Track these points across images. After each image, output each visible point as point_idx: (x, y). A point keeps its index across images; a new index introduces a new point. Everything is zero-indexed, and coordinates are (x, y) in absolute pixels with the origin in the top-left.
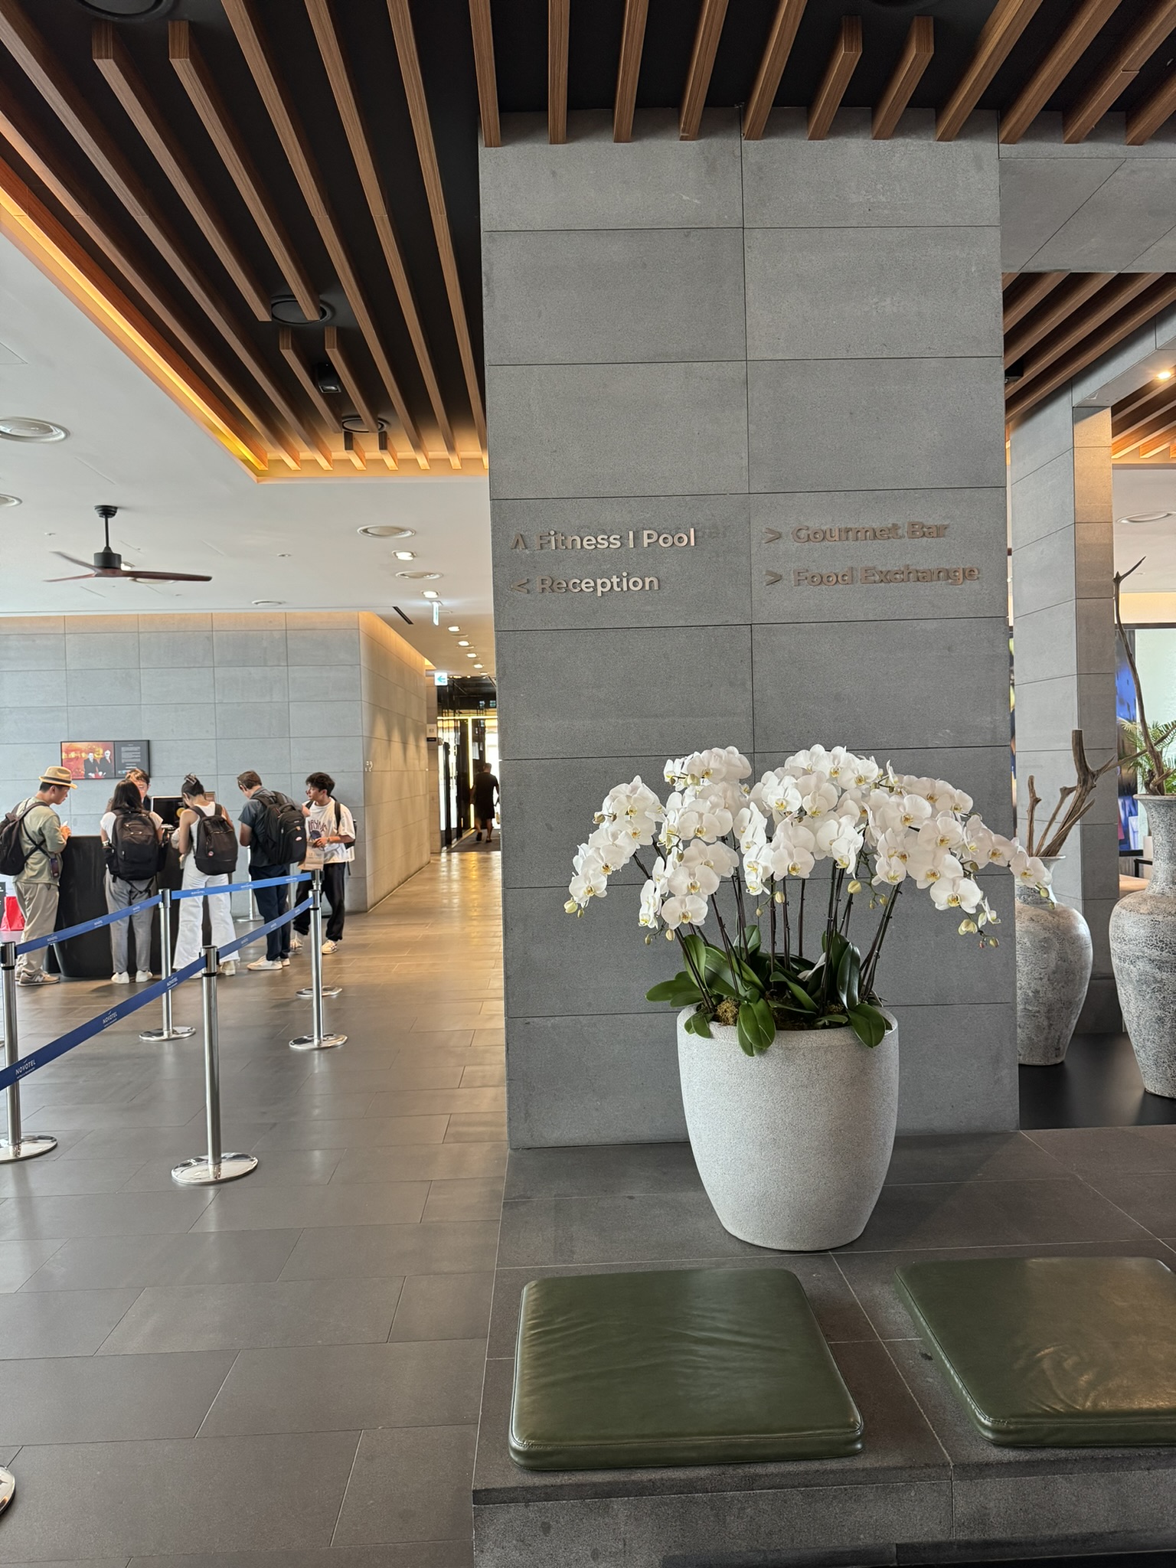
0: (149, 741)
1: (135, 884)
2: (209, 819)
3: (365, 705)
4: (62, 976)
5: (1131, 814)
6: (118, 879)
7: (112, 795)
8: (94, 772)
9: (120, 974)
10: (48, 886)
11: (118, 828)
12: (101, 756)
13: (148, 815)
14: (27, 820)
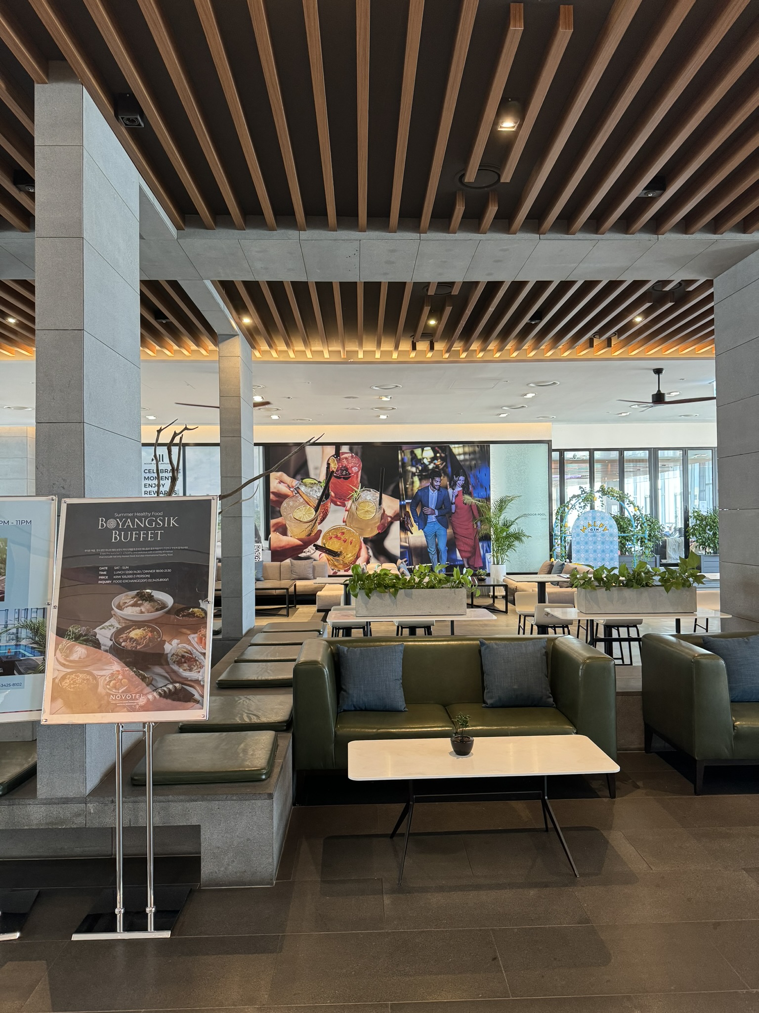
5: (487, 552)
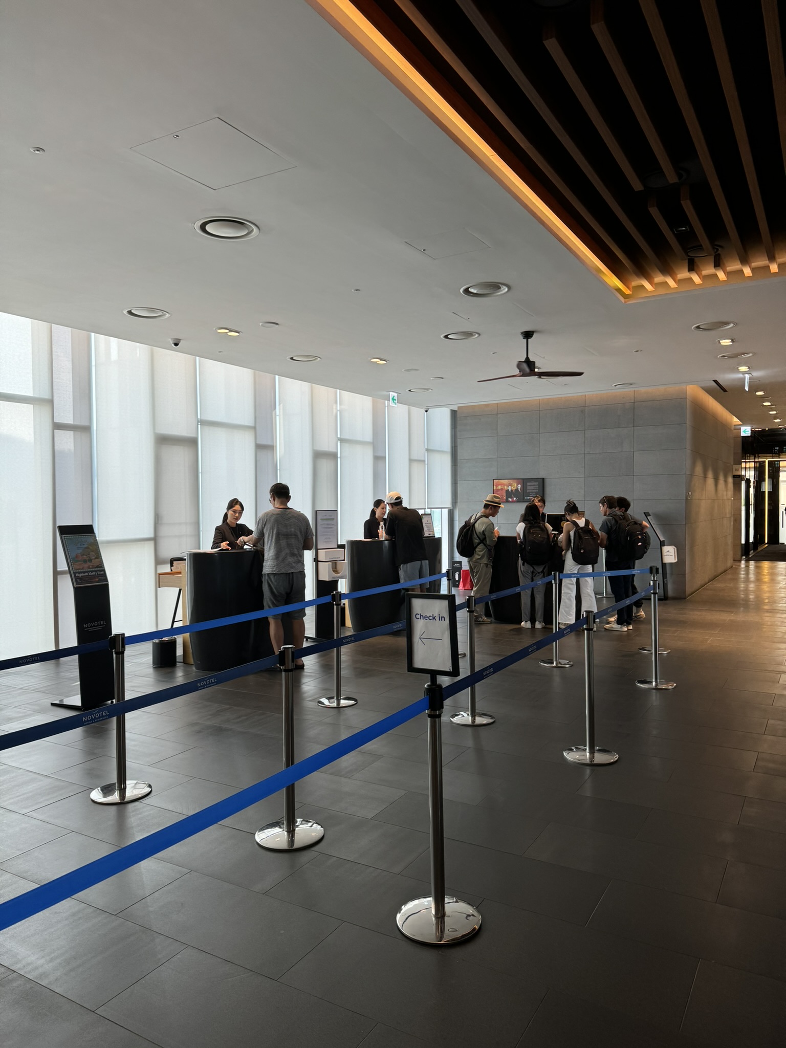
0: (543, 479)
1: (535, 567)
2: (582, 528)
3: (688, 452)
4: (493, 620)
6: (526, 564)
7: (523, 512)
8: (511, 498)
9: (526, 622)
10: (487, 565)
11: (526, 533)
12: (515, 488)
13: (544, 525)
14: (476, 525)
